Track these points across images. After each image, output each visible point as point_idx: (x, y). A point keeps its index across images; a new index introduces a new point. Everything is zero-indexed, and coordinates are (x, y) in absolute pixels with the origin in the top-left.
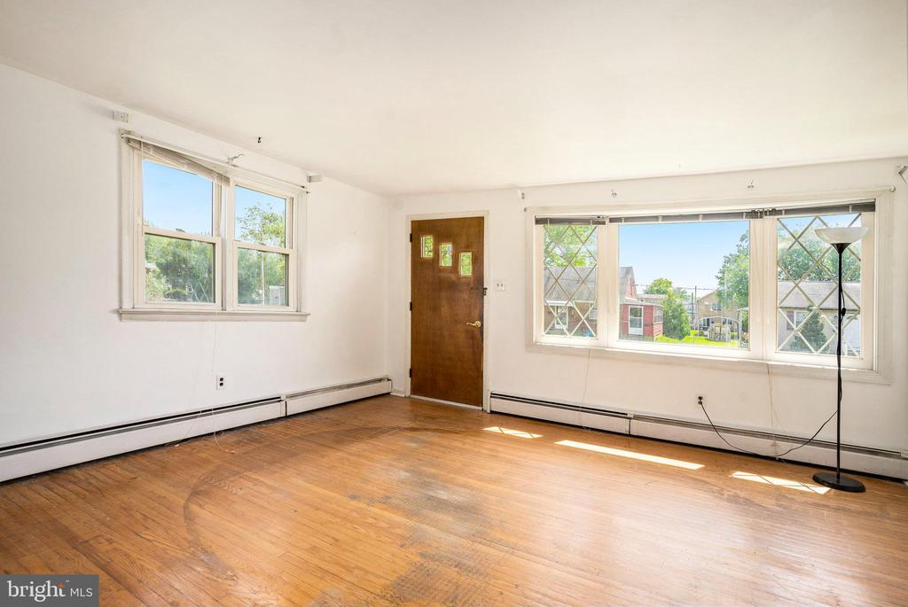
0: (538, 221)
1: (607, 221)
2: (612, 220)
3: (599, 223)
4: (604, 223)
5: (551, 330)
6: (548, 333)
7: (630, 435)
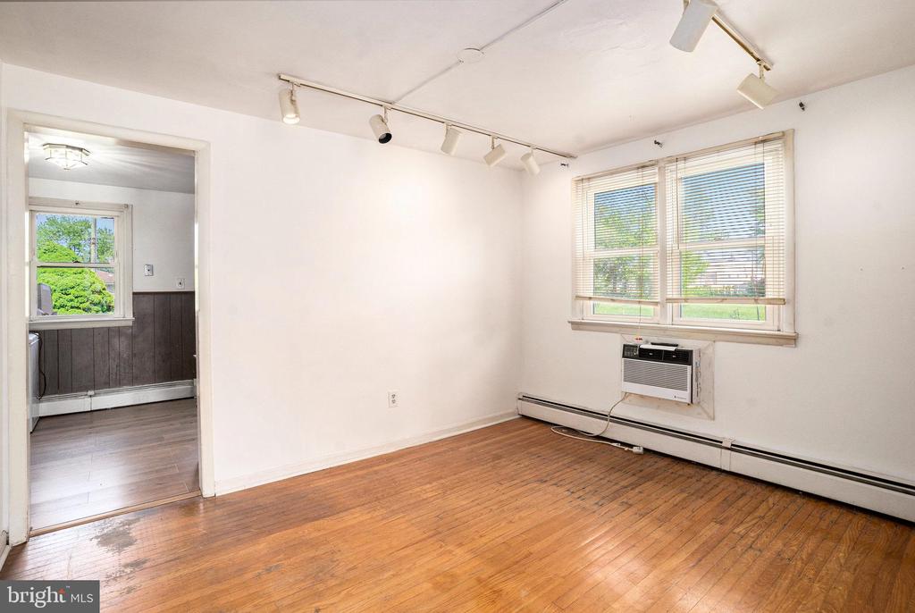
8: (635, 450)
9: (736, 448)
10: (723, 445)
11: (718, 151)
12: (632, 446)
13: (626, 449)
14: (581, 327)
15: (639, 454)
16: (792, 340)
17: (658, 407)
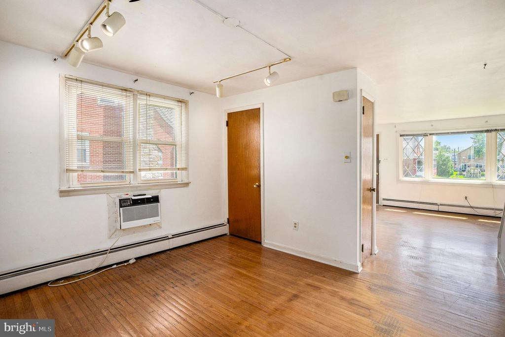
0: (401, 136)
1: (429, 135)
2: (430, 134)
3: (425, 136)
4: (427, 136)
5: (407, 175)
6: (405, 176)
7: (438, 211)
8: (131, 262)
9: (174, 236)
10: (169, 237)
11: (164, 98)
12: (128, 261)
13: (126, 264)
14: (71, 193)
15: (134, 263)
16: (187, 185)
17: (134, 232)
